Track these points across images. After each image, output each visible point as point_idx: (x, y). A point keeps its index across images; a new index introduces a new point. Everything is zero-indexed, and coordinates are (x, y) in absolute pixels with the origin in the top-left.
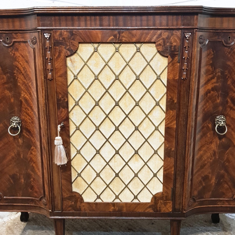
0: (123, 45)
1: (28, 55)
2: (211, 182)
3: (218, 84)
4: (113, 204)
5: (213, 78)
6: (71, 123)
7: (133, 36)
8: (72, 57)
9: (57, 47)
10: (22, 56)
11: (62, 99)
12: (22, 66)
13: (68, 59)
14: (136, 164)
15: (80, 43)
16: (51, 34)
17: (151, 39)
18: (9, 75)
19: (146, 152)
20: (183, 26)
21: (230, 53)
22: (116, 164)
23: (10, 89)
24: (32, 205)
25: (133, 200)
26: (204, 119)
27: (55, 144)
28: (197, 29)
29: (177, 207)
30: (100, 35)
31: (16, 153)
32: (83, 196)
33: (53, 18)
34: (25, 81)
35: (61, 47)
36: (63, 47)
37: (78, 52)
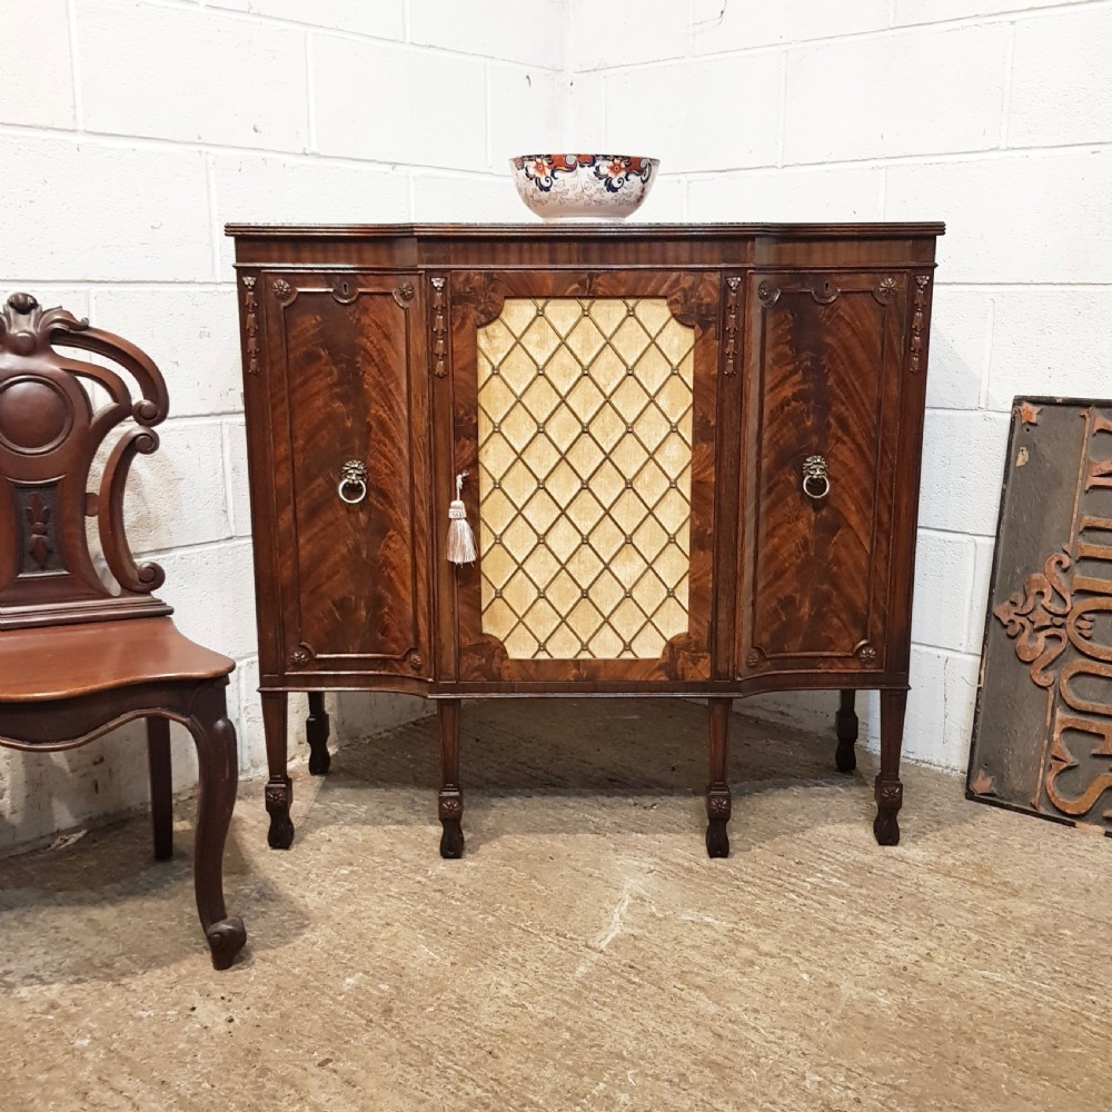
0: (598, 302)
1: (390, 322)
2: (802, 613)
3: (806, 387)
4: (577, 663)
5: (794, 372)
6: (483, 474)
7: (621, 283)
8: (489, 328)
9: (459, 307)
10: (377, 324)
11: (466, 418)
12: (375, 347)
13: (481, 331)
14: (628, 569)
15: (506, 298)
16: (446, 278)
17: (657, 290)
18: (344, 366)
19: (649, 541)
20: (724, 262)
21: (829, 317)
22: (582, 567)
23: (343, 398)
24: (382, 673)
25: (622, 653)
26: (779, 464)
27: (451, 516)
28: (754, 268)
29: (722, 667)
30: (550, 282)
31: (351, 547)
32: (505, 644)
33: (452, 246)
34: (382, 379)
35: (467, 306)
36: (472, 305)
37: (503, 316)
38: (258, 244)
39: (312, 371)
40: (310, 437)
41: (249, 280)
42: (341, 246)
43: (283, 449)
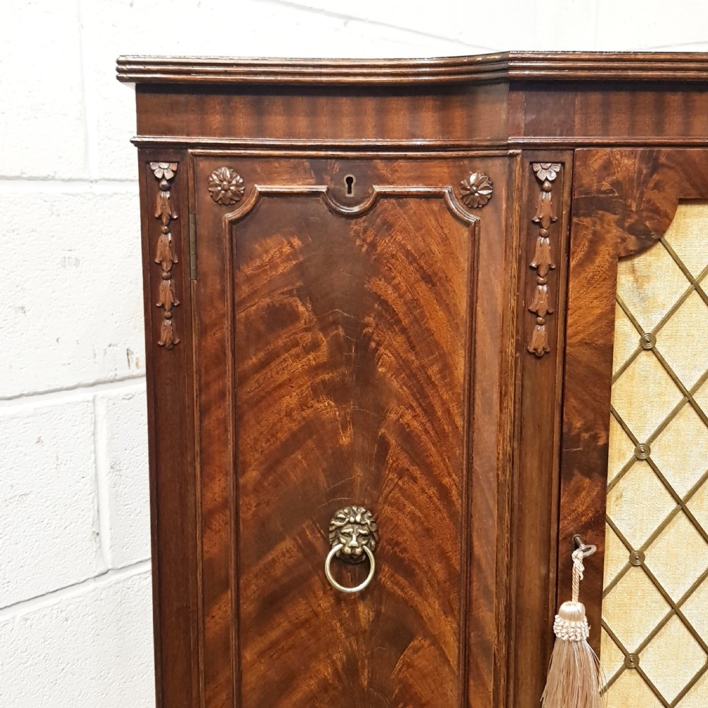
1: (435, 249)
6: (610, 537)
8: (640, 261)
9: (587, 221)
10: (408, 254)
11: (586, 436)
12: (402, 296)
13: (623, 267)
15: (684, 201)
16: (563, 164)
18: (341, 331)
23: (337, 392)
31: (339, 665)
33: (578, 99)
34: (413, 357)
35: (601, 219)
36: (611, 217)
37: (669, 237)
38: (182, 98)
39: (280, 342)
40: (272, 464)
41: (163, 170)
42: (346, 103)
43: (219, 488)
